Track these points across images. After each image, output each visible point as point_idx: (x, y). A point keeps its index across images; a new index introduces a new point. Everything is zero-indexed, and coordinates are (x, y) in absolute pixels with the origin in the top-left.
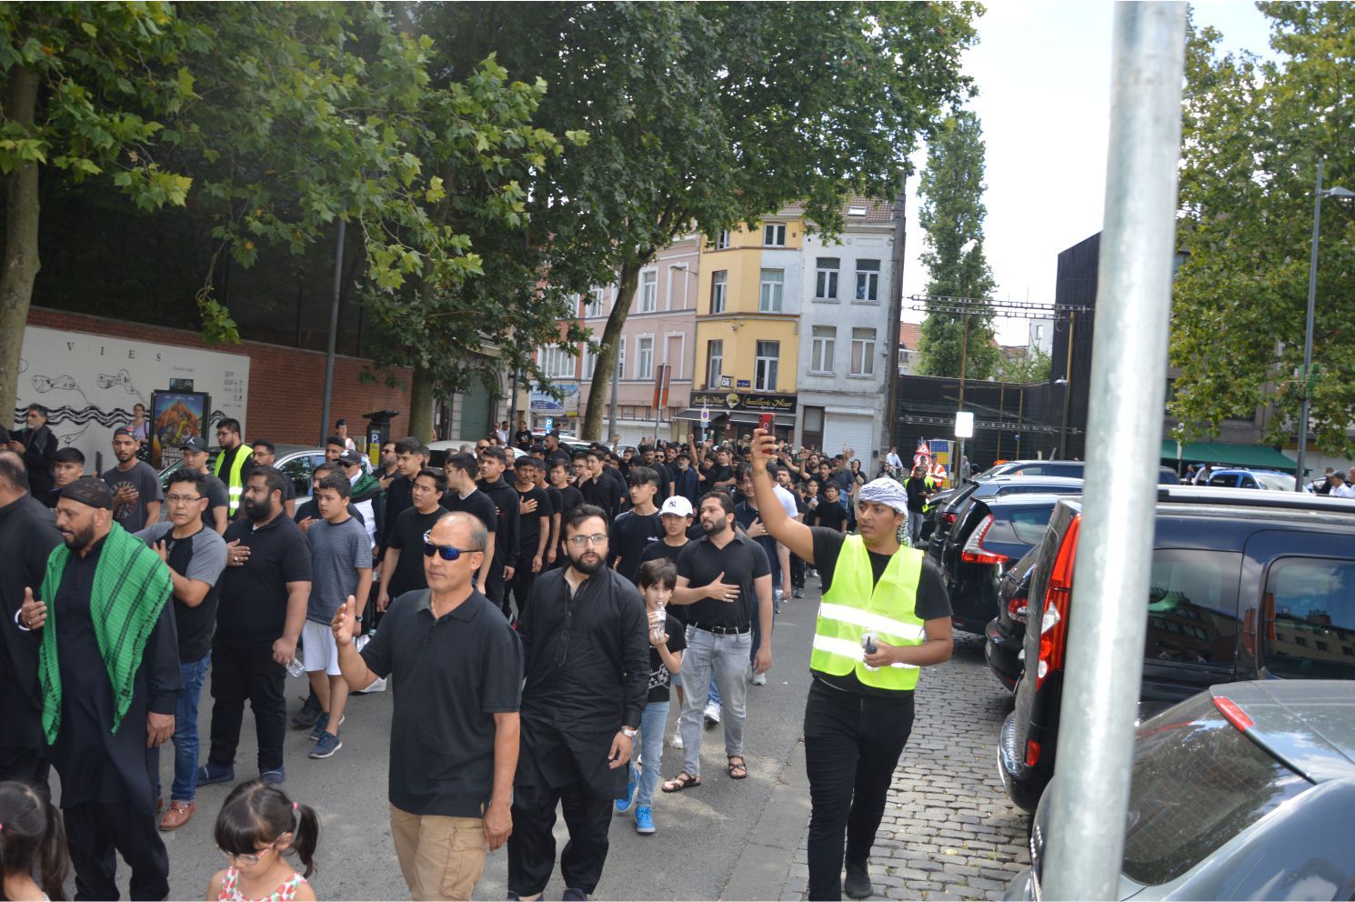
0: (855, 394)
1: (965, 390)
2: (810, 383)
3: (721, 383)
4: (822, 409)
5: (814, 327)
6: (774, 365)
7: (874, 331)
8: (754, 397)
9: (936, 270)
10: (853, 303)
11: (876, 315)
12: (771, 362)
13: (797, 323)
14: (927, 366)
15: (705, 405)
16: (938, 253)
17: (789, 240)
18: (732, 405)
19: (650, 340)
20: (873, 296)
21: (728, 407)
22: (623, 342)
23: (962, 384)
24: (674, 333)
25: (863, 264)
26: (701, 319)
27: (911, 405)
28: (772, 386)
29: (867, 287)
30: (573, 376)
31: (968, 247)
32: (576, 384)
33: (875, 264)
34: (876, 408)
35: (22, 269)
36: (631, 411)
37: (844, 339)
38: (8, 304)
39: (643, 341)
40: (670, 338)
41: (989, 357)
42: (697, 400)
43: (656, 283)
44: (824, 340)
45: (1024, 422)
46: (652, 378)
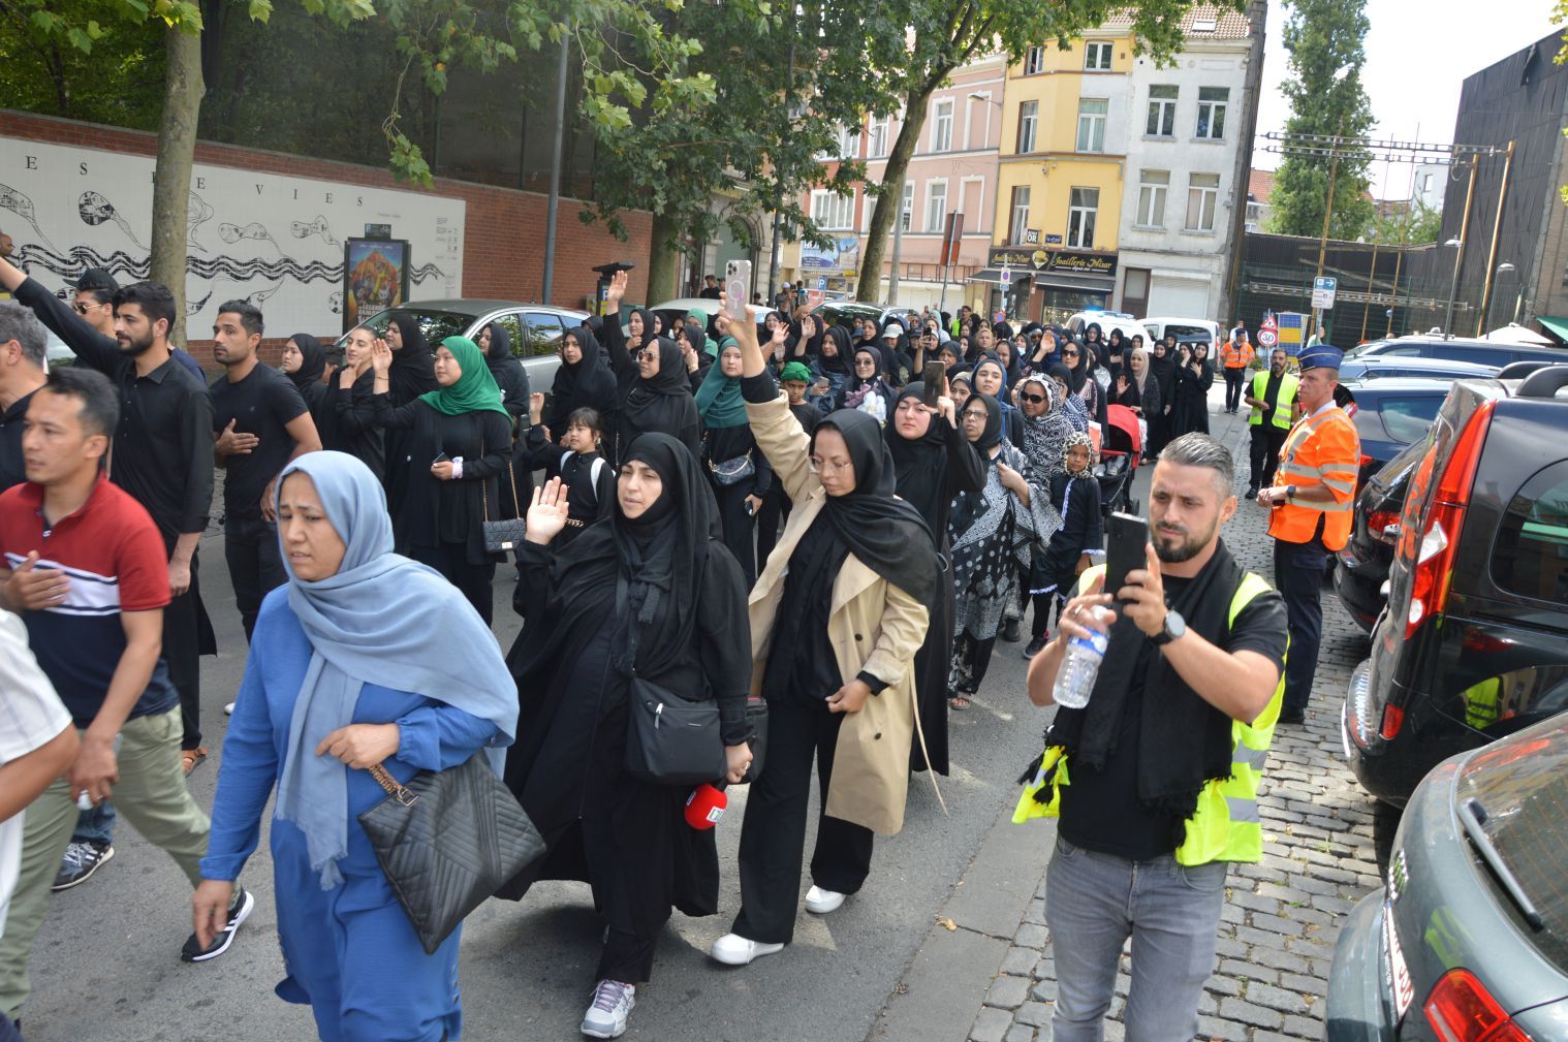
0: (1189, 254)
1: (1327, 253)
2: (1135, 239)
3: (1025, 240)
4: (1148, 271)
5: (1142, 171)
6: (1091, 217)
7: (1217, 178)
8: (1065, 255)
9: (1301, 102)
10: (1192, 141)
11: (1221, 157)
12: (1088, 213)
13: (1122, 166)
14: (1279, 224)
15: (1006, 264)
16: (1303, 80)
17: (1116, 63)
18: (1038, 265)
19: (944, 185)
20: (1218, 133)
21: (1034, 268)
22: (910, 188)
23: (1324, 245)
24: (972, 178)
25: (1206, 93)
26: (1004, 159)
27: (1258, 269)
28: (1088, 241)
29: (1210, 126)
30: (851, 228)
31: (1341, 74)
32: (855, 237)
33: (1223, 93)
34: (1215, 270)
35: (185, 94)
36: (919, 269)
37: (1178, 188)
38: (171, 135)
39: (934, 186)
40: (967, 183)
41: (1359, 215)
42: (997, 258)
43: (952, 116)
44: (1154, 187)
45: (1398, 294)
46: (943, 230)
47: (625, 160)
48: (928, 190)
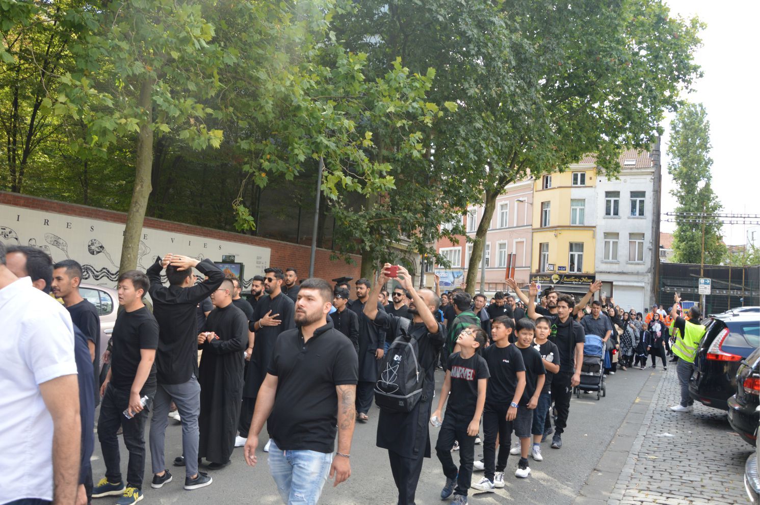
0: (632, 274)
1: (704, 270)
2: (604, 267)
3: (547, 269)
4: (611, 283)
5: (605, 233)
6: (580, 257)
7: (643, 235)
8: (568, 276)
9: (682, 198)
10: (629, 218)
11: (644, 225)
12: (579, 255)
13: (594, 231)
14: (678, 258)
15: (539, 282)
16: (681, 188)
17: (588, 182)
18: (555, 281)
19: (505, 244)
20: (642, 213)
21: (553, 283)
22: (488, 246)
23: (702, 267)
24: (519, 240)
25: (634, 194)
26: (535, 230)
27: (669, 281)
28: (579, 269)
29: (637, 208)
30: (460, 266)
31: (701, 184)
32: (462, 271)
33: (642, 194)
34: (646, 282)
35: (142, 191)
36: (494, 286)
37: (624, 240)
38: (135, 210)
39: (500, 245)
40: (517, 242)
41: (719, 252)
42: (534, 279)
43: (508, 210)
44: (611, 241)
45: (745, 290)
46: (506, 266)
47: (349, 227)
48: (497, 246)
